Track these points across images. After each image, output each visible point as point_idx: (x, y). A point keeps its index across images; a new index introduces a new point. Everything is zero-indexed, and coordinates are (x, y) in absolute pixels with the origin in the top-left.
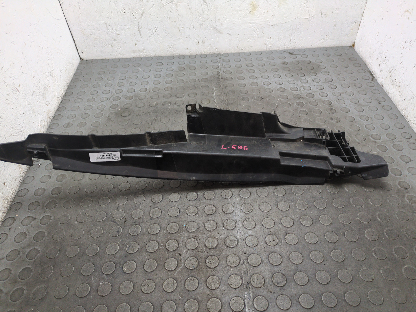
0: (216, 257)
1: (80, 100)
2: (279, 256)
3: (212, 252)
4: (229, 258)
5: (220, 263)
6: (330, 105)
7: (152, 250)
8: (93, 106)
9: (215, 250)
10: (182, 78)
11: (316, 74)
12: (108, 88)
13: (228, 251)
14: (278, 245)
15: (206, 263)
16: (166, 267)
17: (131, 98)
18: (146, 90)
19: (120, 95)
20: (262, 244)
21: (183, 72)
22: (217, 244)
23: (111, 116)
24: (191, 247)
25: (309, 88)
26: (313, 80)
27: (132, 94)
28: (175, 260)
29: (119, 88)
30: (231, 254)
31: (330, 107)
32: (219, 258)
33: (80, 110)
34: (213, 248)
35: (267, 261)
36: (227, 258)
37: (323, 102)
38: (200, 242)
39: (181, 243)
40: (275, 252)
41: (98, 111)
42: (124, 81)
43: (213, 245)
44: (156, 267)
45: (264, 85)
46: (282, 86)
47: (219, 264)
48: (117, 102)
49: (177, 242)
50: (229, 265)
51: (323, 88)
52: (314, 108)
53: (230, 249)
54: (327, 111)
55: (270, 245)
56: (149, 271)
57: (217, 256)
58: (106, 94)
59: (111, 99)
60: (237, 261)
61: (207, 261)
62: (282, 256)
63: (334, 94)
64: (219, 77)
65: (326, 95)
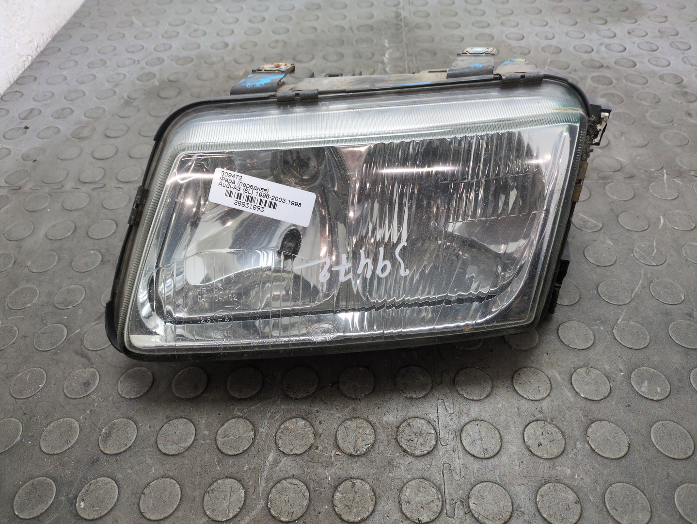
0: (367, 485)
1: (72, 63)
2: (571, 496)
3: (356, 468)
4: (407, 493)
5: (379, 508)
6: (680, 83)
7: (172, 449)
8: (97, 75)
9: (364, 459)
10: (314, 24)
11: (635, 21)
12: (140, 42)
13: (404, 467)
14: (564, 455)
15: (336, 502)
16: (206, 508)
17: (189, 60)
18: (227, 45)
19: (164, 56)
20: (515, 449)
21: (318, 13)
22: (371, 441)
23: (133, 96)
24: (291, 447)
25: (621, 48)
26: (629, 31)
27: (192, 53)
28: (237, 485)
29: (165, 41)
30: (416, 476)
31: (680, 89)
32: (375, 488)
33: (67, 83)
34: (359, 452)
35: (532, 509)
36: (400, 490)
37: (661, 77)
38: (321, 431)
39: (264, 430)
40: (558, 481)
41: (107, 86)
42: (181, 30)
43: (360, 443)
44: (175, 507)
45: (509, 41)
46: (553, 42)
47: (373, 511)
48: (155, 69)
49: (251, 426)
50: (409, 516)
51: (655, 48)
52: (637, 90)
53: (410, 459)
54: (675, 98)
55: (539, 454)
56: (152, 518)
57: (370, 481)
58: (134, 52)
59: (143, 64)
60: (432, 505)
61: (338, 495)
62: (581, 495)
63: (685, 60)
64: (400, 22)
65: (666, 63)
